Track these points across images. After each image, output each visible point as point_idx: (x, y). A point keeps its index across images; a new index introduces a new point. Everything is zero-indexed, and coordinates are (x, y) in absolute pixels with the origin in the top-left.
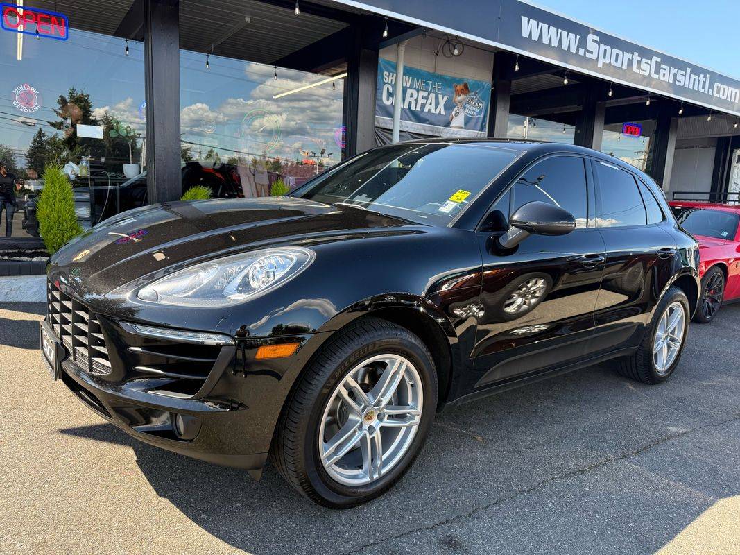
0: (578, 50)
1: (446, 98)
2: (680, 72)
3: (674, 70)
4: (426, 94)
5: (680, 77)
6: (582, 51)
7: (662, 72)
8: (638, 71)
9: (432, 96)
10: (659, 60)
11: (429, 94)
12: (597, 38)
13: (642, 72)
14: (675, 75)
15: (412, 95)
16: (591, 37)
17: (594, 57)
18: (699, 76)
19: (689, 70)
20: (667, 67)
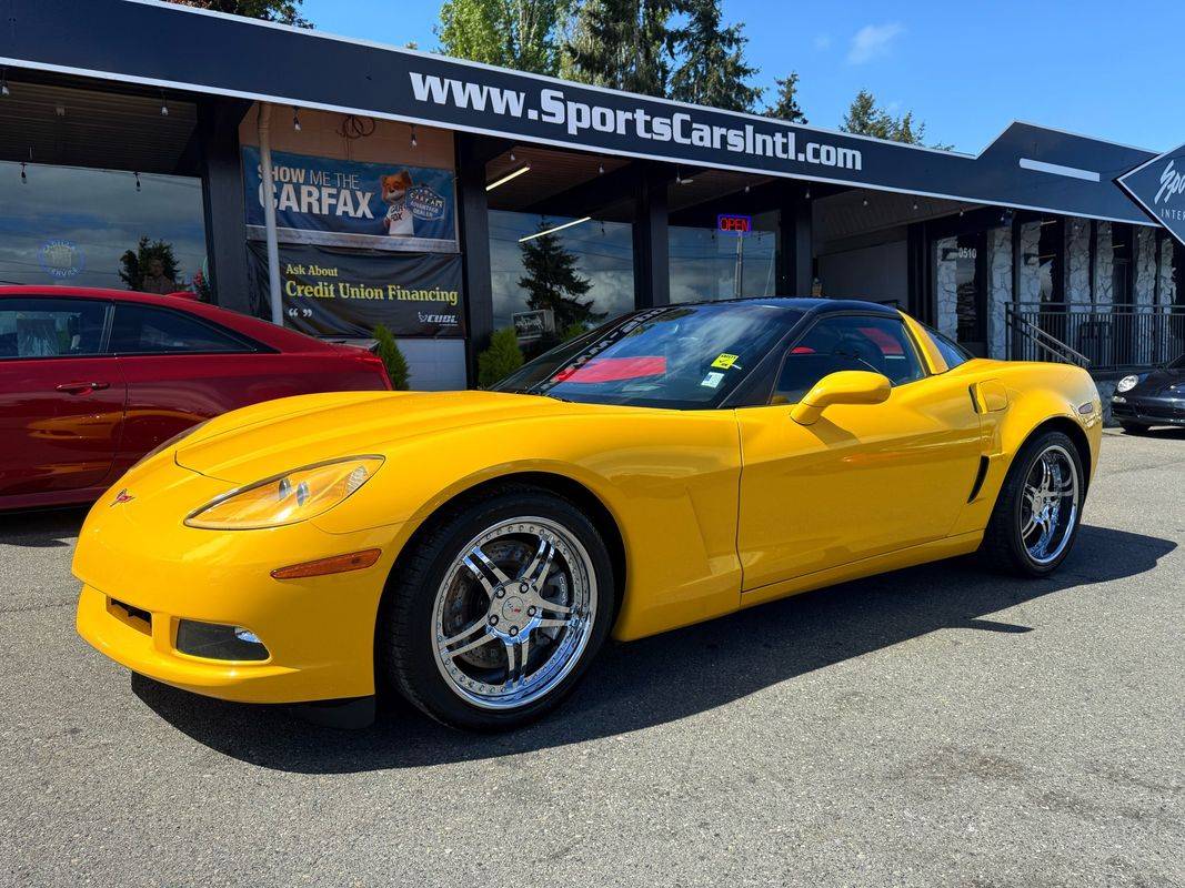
0: (525, 112)
1: (368, 195)
2: (732, 133)
3: (718, 131)
4: (334, 191)
5: (731, 139)
6: (533, 115)
7: (695, 135)
8: (648, 136)
9: (345, 194)
10: (687, 117)
11: (339, 192)
12: (560, 95)
13: (655, 137)
14: (724, 138)
15: (310, 194)
16: (546, 94)
17: (559, 120)
18: (773, 136)
19: (749, 129)
20: (706, 128)
